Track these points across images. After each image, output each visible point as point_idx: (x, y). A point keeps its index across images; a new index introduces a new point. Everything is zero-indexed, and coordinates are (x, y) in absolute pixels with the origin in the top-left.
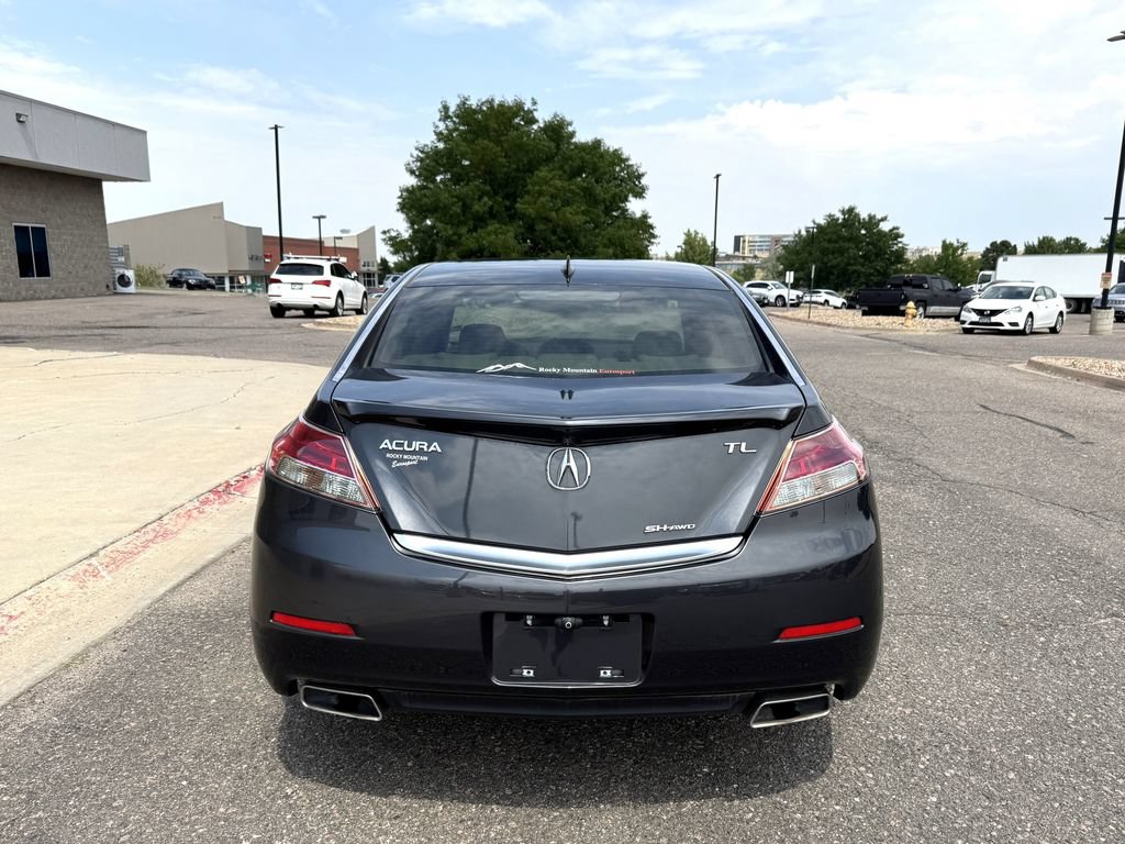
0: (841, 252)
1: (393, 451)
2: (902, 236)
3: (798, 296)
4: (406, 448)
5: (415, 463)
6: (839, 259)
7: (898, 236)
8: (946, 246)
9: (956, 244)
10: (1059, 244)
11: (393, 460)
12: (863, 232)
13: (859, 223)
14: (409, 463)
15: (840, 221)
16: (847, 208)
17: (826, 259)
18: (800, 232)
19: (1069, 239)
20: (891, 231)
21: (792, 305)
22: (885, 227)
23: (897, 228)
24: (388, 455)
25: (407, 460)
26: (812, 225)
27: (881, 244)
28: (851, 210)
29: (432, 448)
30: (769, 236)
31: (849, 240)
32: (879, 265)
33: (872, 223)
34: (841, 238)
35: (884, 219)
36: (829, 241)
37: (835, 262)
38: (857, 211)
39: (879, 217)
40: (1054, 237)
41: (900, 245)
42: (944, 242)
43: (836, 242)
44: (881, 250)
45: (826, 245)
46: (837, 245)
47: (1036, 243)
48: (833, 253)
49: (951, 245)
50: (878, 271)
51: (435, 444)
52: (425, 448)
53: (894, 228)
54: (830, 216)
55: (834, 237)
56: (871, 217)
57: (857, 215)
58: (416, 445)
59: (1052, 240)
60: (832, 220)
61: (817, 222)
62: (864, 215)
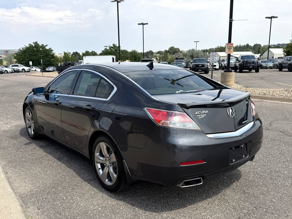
0: (36, 55)
1: (198, 114)
2: (53, 51)
3: (29, 69)
4: (201, 113)
5: (204, 116)
6: (36, 57)
7: (52, 50)
8: (65, 53)
9: (67, 53)
10: (90, 53)
11: (199, 117)
12: (41, 49)
13: (39, 47)
14: (202, 117)
15: (34, 46)
16: (35, 42)
17: (31, 57)
18: (20, 49)
19: (93, 51)
20: (49, 49)
21: (28, 72)
22: (47, 48)
23: (51, 48)
24: (197, 116)
25: (202, 116)
26: (25, 47)
27: (47, 53)
28: (36, 43)
29: (206, 112)
30: (4, 50)
31: (38, 52)
32: (47, 59)
33: (43, 47)
34: (35, 51)
35: (47, 46)
36: (31, 52)
37: (34, 58)
38: (38, 43)
39: (45, 45)
40: (89, 51)
41: (53, 53)
42: (64, 52)
43: (34, 52)
44: (47, 54)
45: (31, 53)
46: (34, 53)
47: (85, 52)
48: (33, 56)
49: (66, 53)
50: (48, 61)
51: (207, 111)
52: (205, 112)
53: (50, 48)
54: (30, 44)
55: (33, 51)
56: (43, 45)
57: (38, 44)
58: (203, 112)
59: (88, 52)
60: (31, 46)
61: (26, 46)
62: (40, 44)
